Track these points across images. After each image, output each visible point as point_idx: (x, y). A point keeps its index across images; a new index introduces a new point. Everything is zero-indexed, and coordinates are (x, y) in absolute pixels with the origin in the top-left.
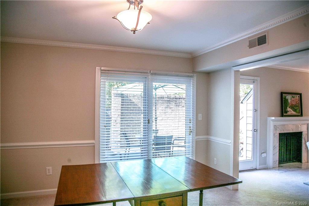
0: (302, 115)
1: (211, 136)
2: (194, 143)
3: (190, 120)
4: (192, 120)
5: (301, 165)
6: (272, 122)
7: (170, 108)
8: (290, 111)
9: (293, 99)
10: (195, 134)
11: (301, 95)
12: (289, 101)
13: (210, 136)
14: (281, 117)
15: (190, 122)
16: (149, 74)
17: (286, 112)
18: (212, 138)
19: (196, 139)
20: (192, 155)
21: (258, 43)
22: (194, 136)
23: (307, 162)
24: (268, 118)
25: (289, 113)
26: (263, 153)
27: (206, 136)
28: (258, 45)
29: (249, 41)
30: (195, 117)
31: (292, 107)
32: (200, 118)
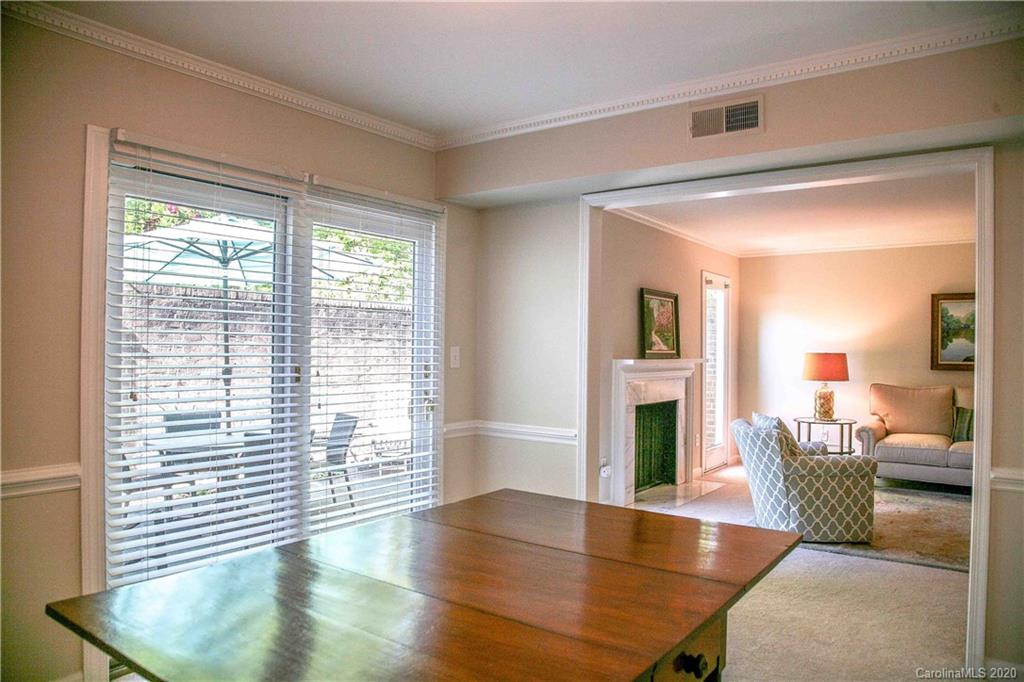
0: (678, 355)
1: (491, 420)
2: (441, 447)
3: (426, 367)
4: (432, 367)
5: (675, 490)
6: (622, 373)
7: (245, 336)
8: (659, 345)
9: (662, 310)
10: (441, 416)
11: (676, 298)
12: (656, 314)
13: (487, 420)
14: (639, 358)
15: (427, 376)
16: (304, 189)
17: (651, 345)
18: (497, 427)
19: (445, 434)
20: (434, 492)
21: (727, 123)
22: (440, 423)
23: (686, 482)
24: (614, 361)
25: (655, 349)
26: (604, 466)
27: (472, 422)
28: (728, 129)
29: (694, 114)
30: (442, 359)
31: (660, 333)
32: (455, 363)
